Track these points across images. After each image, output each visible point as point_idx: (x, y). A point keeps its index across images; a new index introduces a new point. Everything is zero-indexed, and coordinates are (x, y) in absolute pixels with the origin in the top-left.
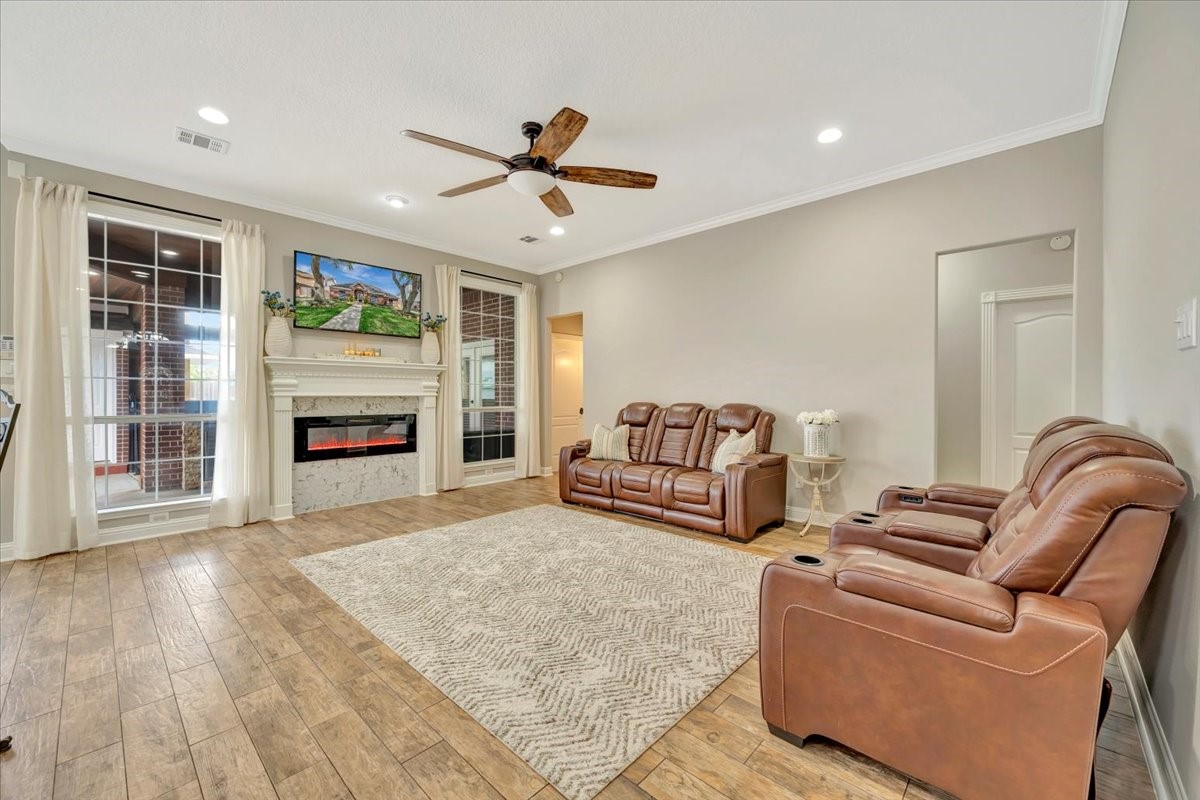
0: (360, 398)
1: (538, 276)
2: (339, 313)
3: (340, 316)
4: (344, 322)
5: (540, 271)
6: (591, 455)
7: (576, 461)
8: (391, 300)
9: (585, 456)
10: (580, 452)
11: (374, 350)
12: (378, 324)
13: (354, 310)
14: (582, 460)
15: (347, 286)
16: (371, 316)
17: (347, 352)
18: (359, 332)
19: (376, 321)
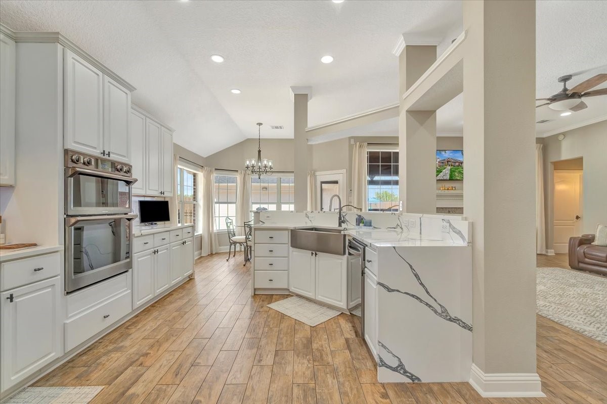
0: (446, 208)
1: (543, 139)
2: (441, 172)
3: (442, 173)
4: (444, 176)
5: (545, 136)
6: (596, 243)
7: (583, 246)
8: (461, 163)
9: (590, 244)
10: (587, 241)
11: (452, 187)
12: (457, 175)
13: (448, 170)
14: (589, 245)
15: (444, 160)
16: (454, 171)
17: (441, 189)
18: (450, 180)
19: (456, 173)
